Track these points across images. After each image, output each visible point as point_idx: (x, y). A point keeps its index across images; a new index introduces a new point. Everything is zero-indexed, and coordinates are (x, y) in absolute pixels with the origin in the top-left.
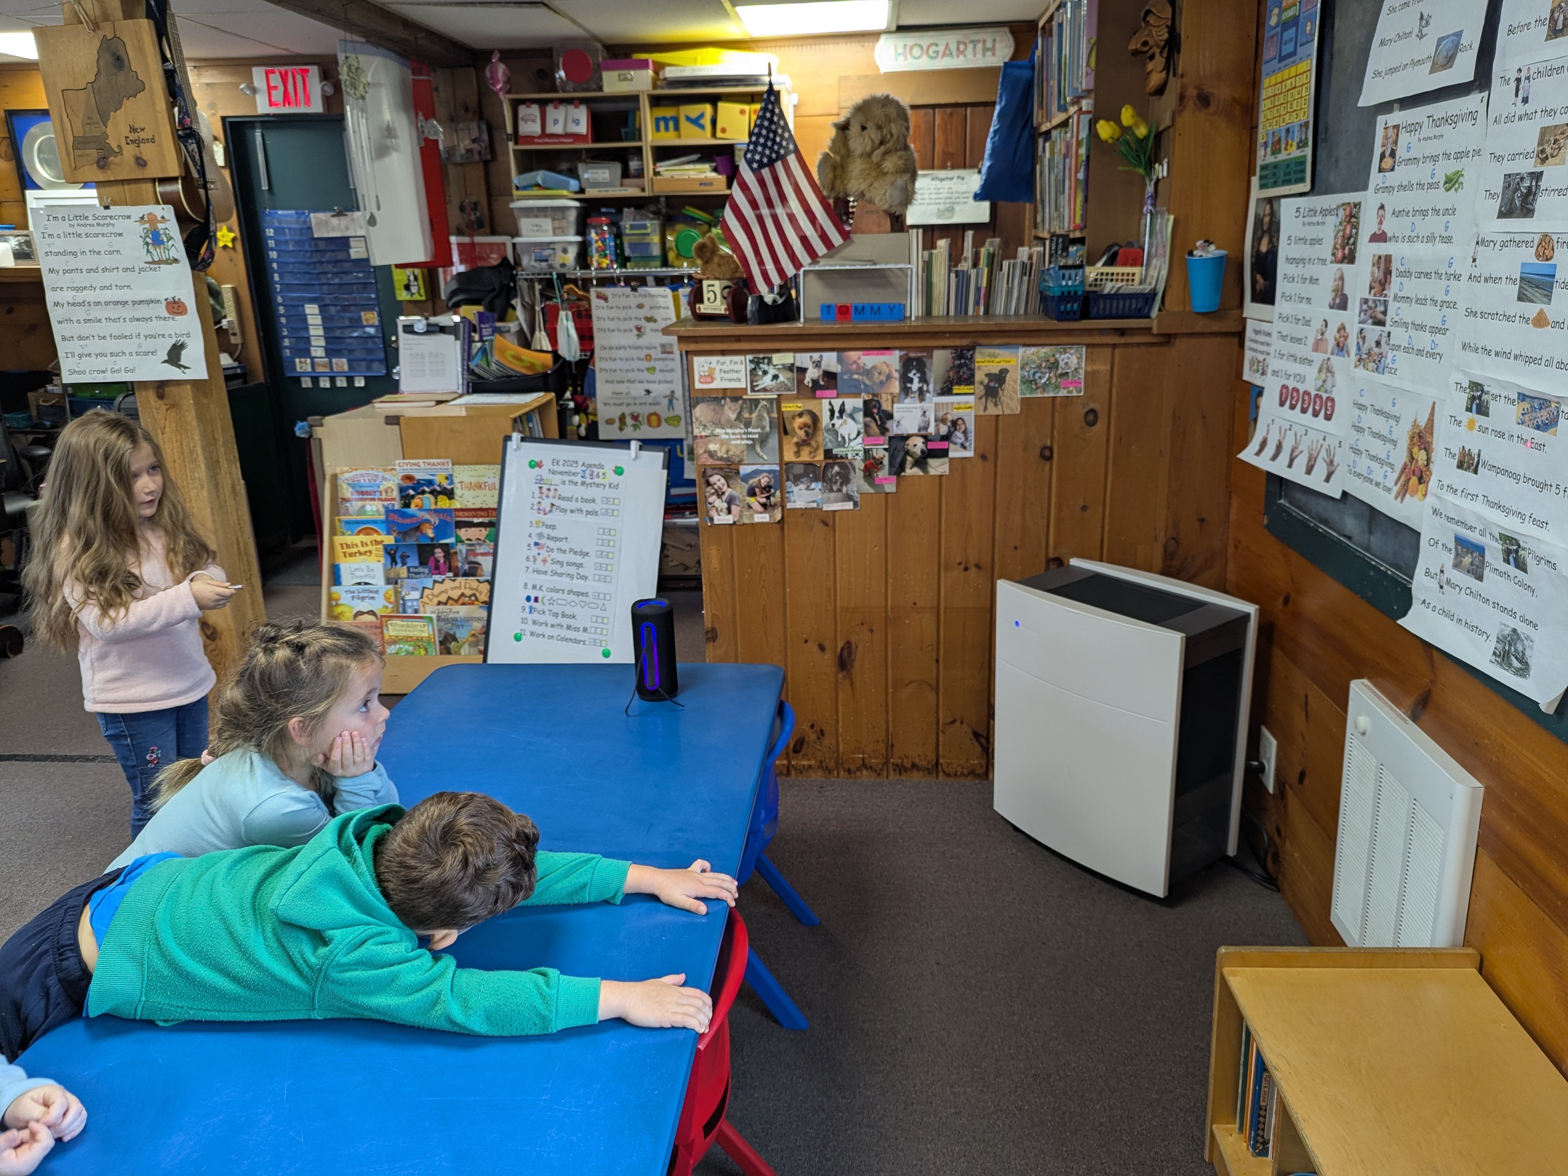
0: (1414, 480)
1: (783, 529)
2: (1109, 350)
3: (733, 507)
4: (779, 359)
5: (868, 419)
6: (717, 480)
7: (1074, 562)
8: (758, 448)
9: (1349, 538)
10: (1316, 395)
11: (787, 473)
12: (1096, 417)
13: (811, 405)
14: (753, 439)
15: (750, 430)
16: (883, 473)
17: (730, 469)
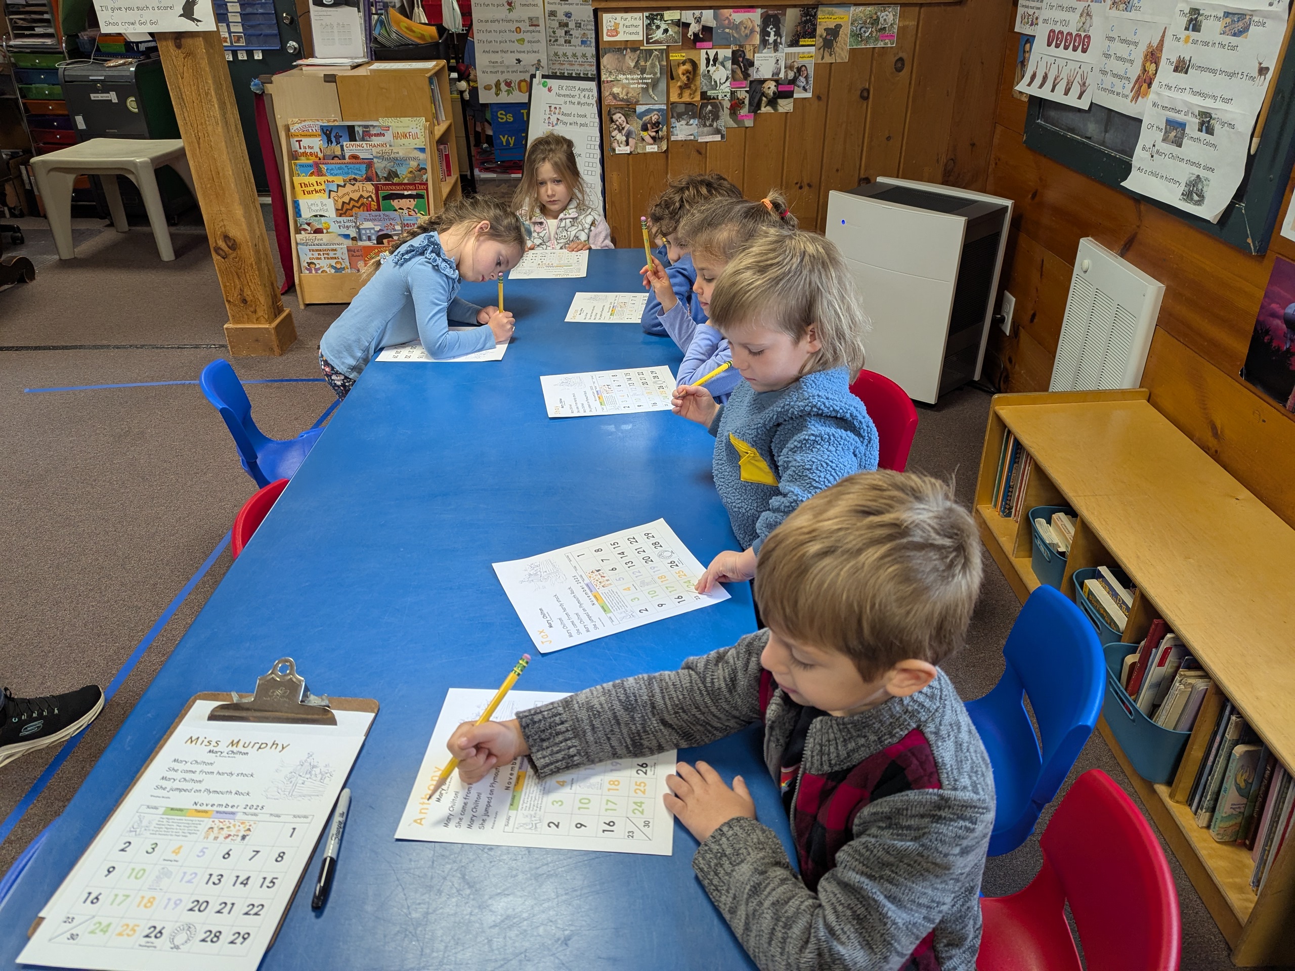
0: (1145, 86)
1: (667, 157)
2: (917, 9)
3: (630, 140)
4: (669, 15)
5: (735, 66)
6: (619, 117)
7: (880, 179)
8: (651, 91)
9: (1089, 138)
10: (1077, 35)
11: (673, 112)
12: (903, 64)
13: (692, 54)
14: (646, 84)
15: (645, 76)
16: (744, 111)
17: (629, 109)
